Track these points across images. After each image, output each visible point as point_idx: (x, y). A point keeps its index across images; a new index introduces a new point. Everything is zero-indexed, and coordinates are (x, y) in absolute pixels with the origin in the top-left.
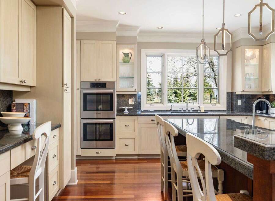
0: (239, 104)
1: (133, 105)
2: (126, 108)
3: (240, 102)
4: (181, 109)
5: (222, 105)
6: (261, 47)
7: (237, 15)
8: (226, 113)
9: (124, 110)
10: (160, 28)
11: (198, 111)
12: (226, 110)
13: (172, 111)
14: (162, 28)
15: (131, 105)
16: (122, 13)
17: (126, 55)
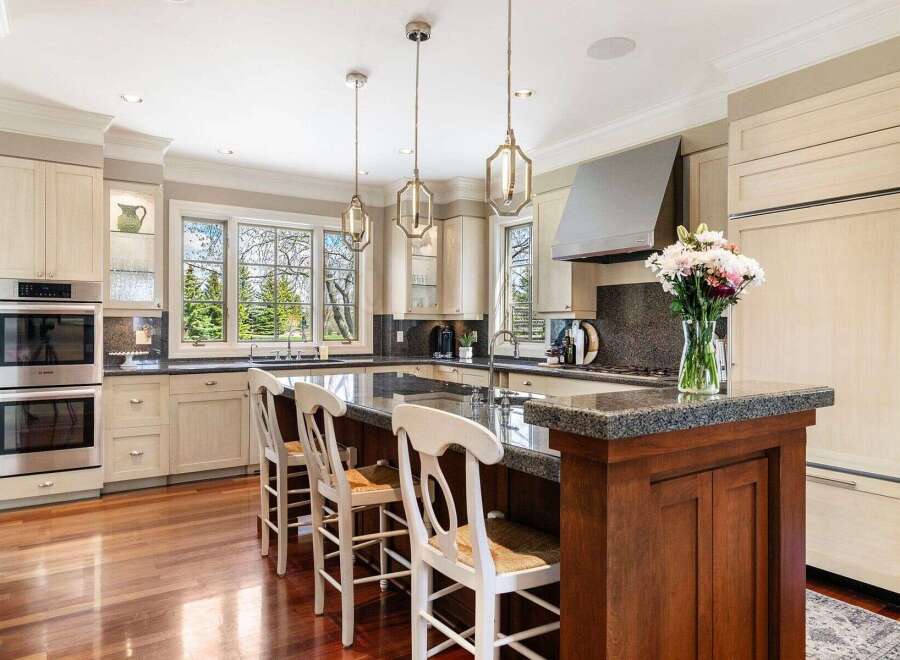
0: (398, 340)
1: (149, 345)
2: (129, 354)
3: (400, 337)
4: (275, 354)
5: (364, 343)
6: (440, 222)
7: (404, 151)
8: (371, 361)
9: (122, 359)
10: (227, 151)
11: (313, 356)
12: (372, 352)
13: (255, 358)
14: (231, 153)
15: (143, 347)
16: (132, 98)
17: (129, 211)
